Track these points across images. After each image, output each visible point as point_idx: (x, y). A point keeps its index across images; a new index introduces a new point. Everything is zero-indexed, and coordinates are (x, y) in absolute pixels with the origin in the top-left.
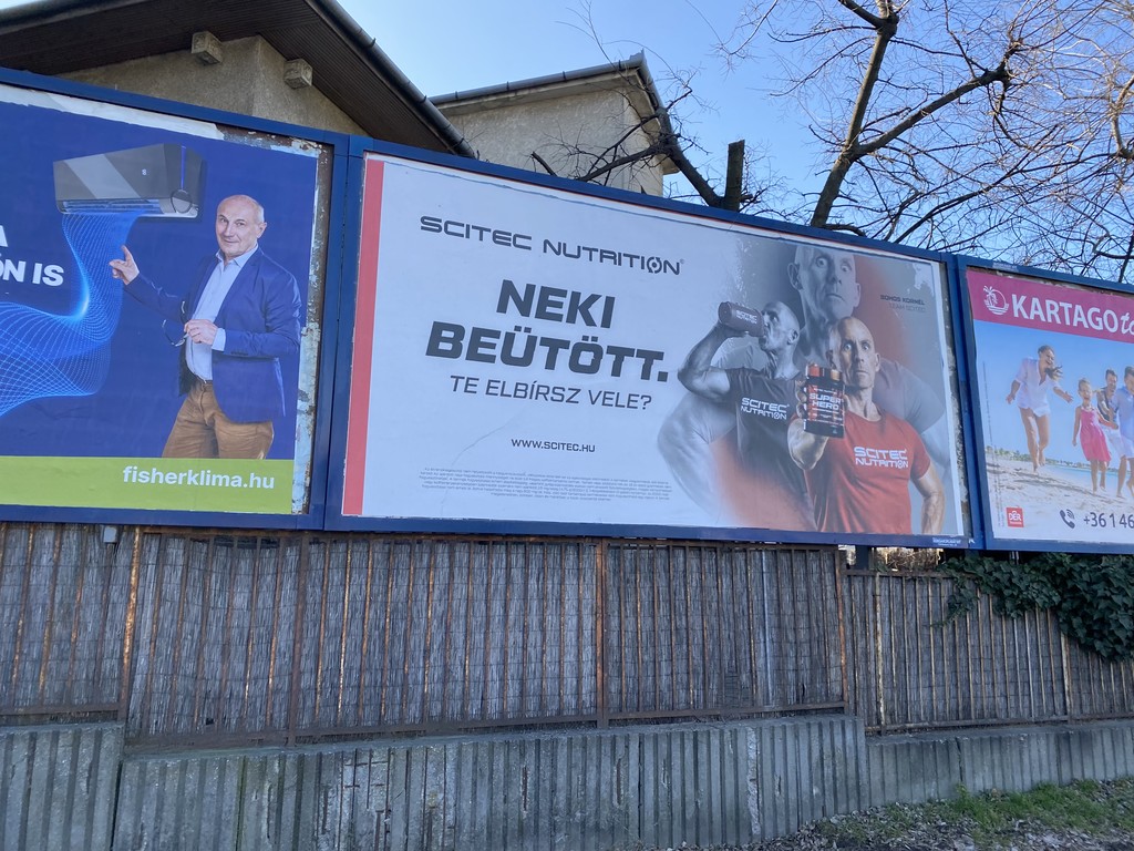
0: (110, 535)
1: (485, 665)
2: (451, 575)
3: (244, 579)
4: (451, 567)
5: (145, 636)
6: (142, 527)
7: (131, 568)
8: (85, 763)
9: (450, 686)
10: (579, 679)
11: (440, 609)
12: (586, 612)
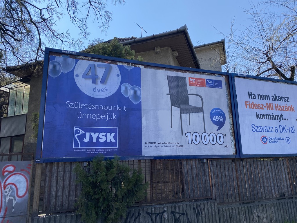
0: (205, 161)
1: (271, 186)
2: (261, 166)
3: (227, 169)
4: (261, 165)
5: (213, 182)
6: (209, 159)
7: (208, 168)
8: (213, 209)
9: (266, 191)
10: (288, 188)
11: (261, 174)
12: (286, 173)
